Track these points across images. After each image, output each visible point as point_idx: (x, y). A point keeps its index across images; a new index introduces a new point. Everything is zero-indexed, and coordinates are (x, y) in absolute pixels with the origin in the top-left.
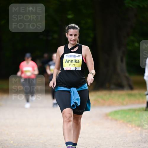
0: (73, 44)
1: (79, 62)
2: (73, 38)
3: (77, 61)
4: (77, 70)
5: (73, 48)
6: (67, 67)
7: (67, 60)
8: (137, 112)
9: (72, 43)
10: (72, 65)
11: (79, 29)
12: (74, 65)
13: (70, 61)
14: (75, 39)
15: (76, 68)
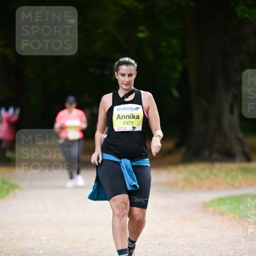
0: (126, 90)
1: (138, 117)
2: (126, 79)
3: (135, 117)
4: (135, 130)
5: (127, 96)
6: (119, 125)
7: (119, 115)
9: (125, 87)
10: (128, 123)
11: (136, 65)
12: (131, 123)
13: (123, 117)
14: (129, 81)
15: (134, 128)
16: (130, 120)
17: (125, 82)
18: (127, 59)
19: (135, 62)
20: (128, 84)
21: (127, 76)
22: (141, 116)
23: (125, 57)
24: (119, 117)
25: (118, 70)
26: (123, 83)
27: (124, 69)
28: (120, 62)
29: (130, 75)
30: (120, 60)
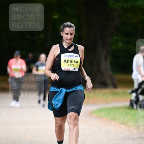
2: (69, 36)
3: (76, 62)
4: (75, 70)
5: (69, 47)
6: (65, 67)
7: (65, 60)
8: (120, 110)
9: (68, 42)
10: (71, 65)
11: (75, 27)
12: (73, 65)
13: (68, 61)
14: (71, 38)
15: (74, 69)
16: (72, 63)
17: (68, 39)
18: (69, 23)
19: (74, 25)
20: (70, 40)
21: (69, 34)
22: (79, 61)
23: (68, 22)
24: (65, 61)
25: (63, 31)
26: (67, 39)
27: (67, 30)
28: (64, 25)
29: (71, 34)
30: (64, 24)
